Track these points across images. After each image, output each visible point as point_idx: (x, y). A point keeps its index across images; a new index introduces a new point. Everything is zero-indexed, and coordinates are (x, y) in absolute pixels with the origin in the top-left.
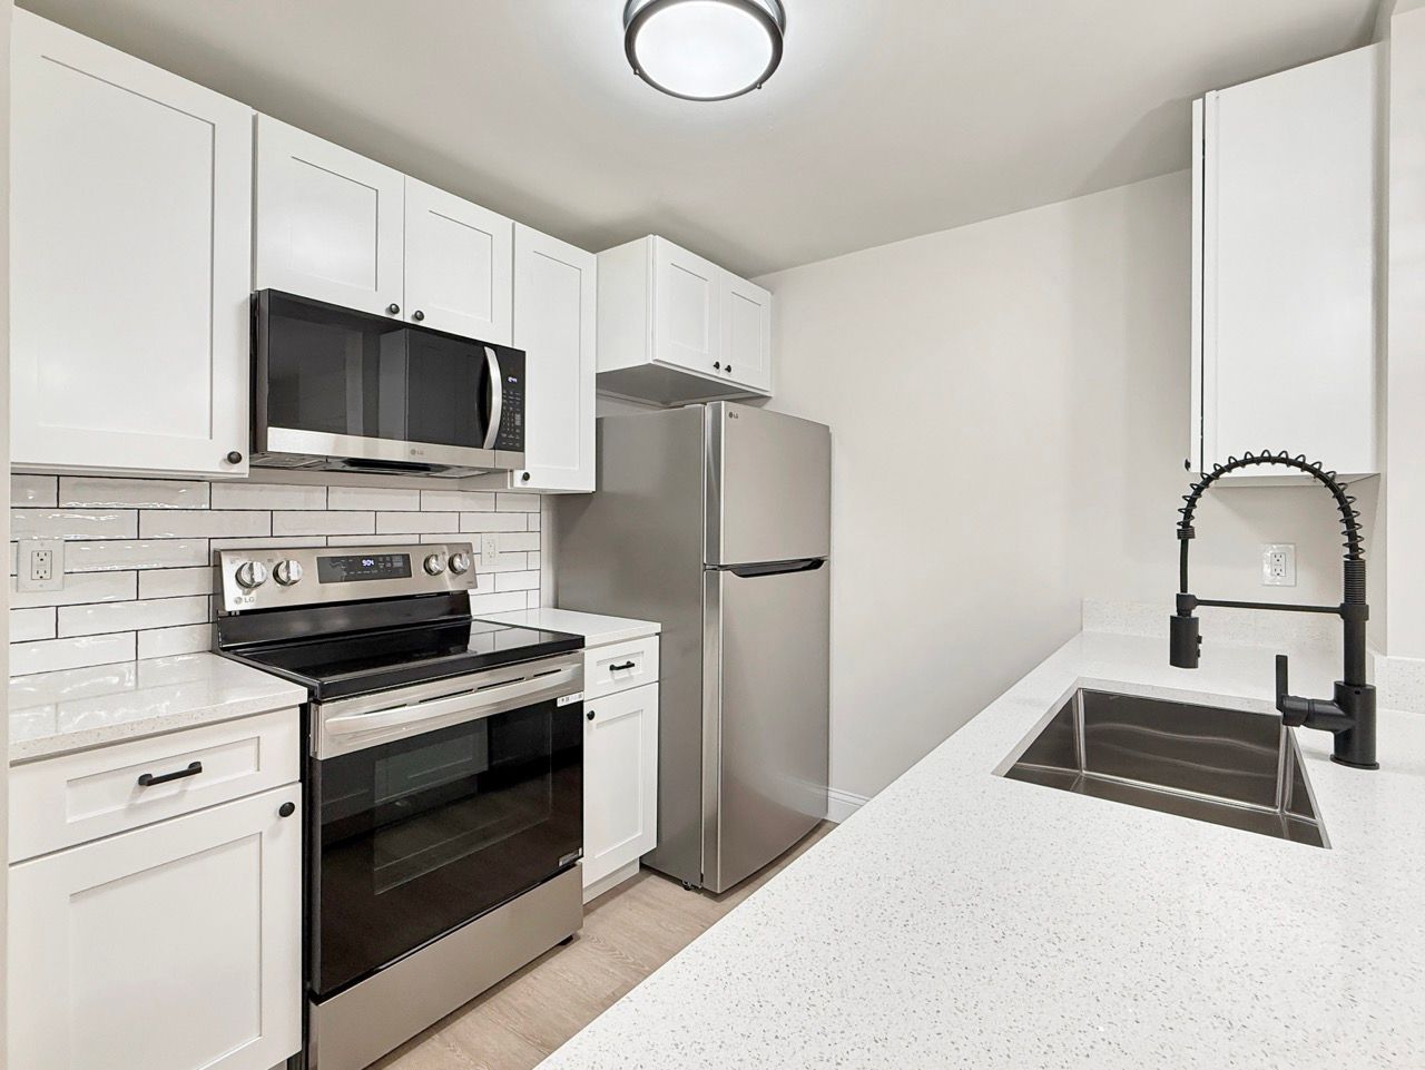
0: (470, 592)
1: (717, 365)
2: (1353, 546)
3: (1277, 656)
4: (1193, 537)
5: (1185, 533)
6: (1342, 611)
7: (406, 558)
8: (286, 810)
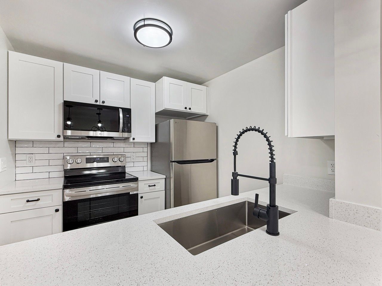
0: (126, 166)
1: (186, 108)
2: (272, 157)
3: (256, 194)
4: (237, 154)
5: (235, 153)
6: (269, 180)
7: (108, 158)
8: (58, 210)
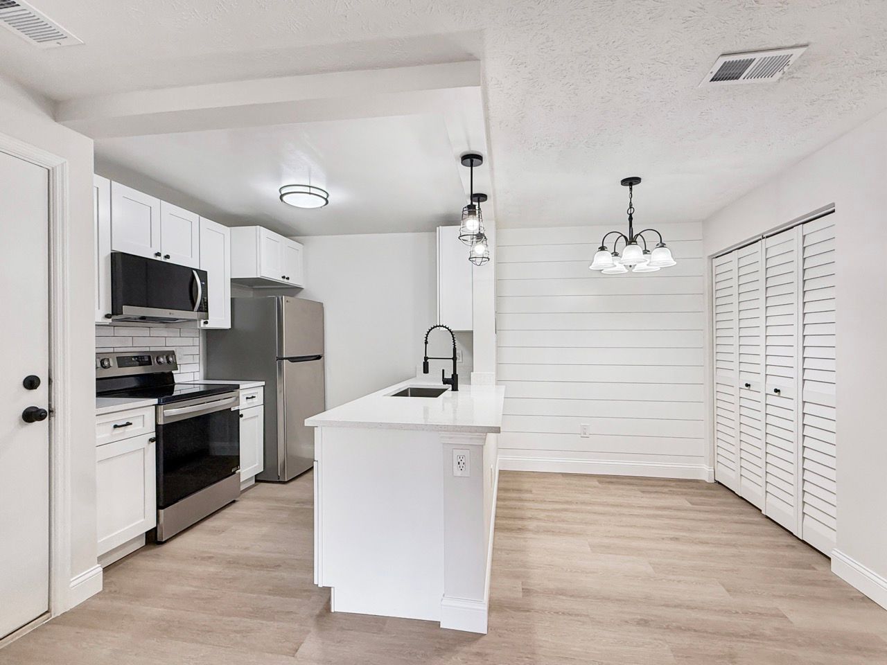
0: (173, 372)
1: (284, 277)
2: (454, 345)
5: (426, 343)
6: (452, 359)
7: (149, 357)
8: (151, 440)
